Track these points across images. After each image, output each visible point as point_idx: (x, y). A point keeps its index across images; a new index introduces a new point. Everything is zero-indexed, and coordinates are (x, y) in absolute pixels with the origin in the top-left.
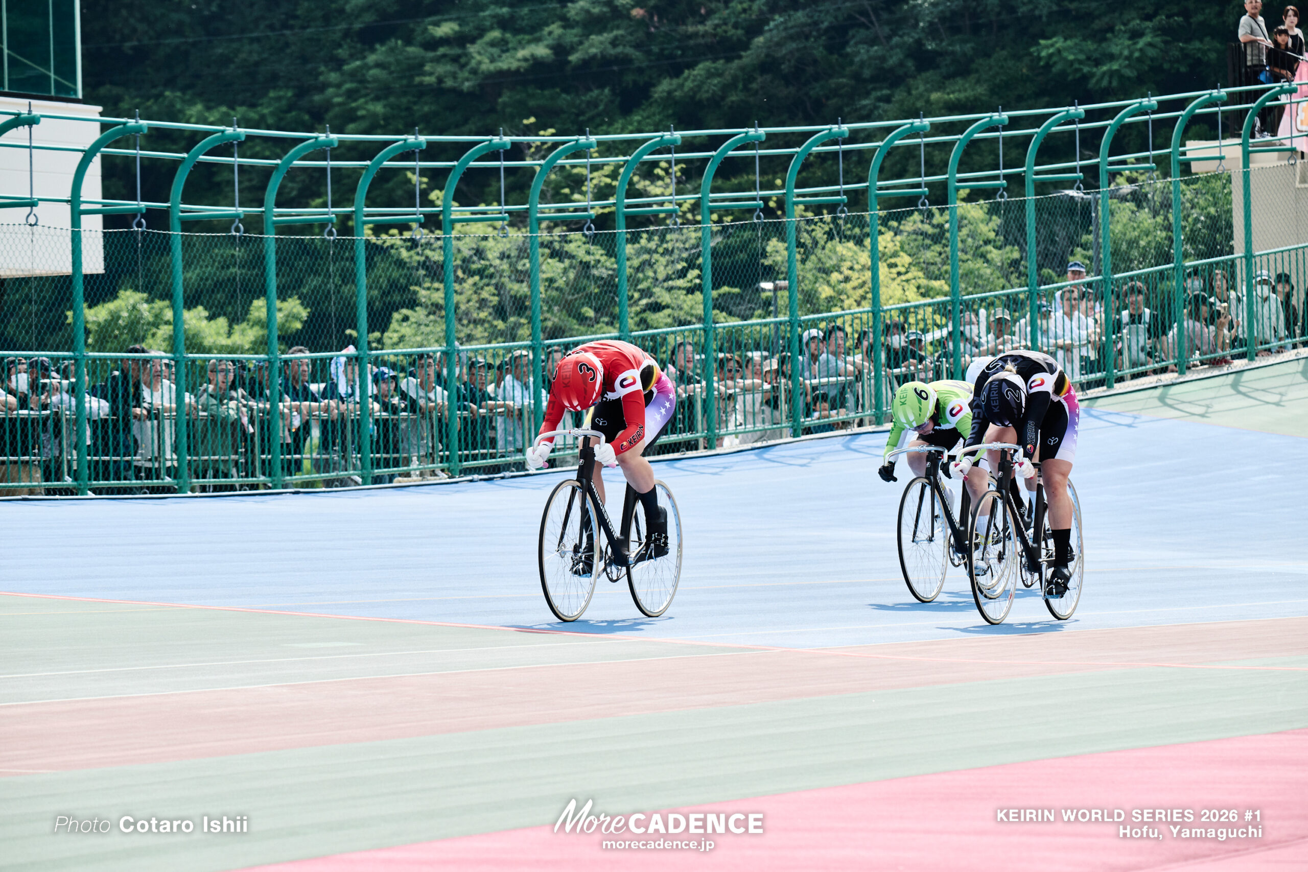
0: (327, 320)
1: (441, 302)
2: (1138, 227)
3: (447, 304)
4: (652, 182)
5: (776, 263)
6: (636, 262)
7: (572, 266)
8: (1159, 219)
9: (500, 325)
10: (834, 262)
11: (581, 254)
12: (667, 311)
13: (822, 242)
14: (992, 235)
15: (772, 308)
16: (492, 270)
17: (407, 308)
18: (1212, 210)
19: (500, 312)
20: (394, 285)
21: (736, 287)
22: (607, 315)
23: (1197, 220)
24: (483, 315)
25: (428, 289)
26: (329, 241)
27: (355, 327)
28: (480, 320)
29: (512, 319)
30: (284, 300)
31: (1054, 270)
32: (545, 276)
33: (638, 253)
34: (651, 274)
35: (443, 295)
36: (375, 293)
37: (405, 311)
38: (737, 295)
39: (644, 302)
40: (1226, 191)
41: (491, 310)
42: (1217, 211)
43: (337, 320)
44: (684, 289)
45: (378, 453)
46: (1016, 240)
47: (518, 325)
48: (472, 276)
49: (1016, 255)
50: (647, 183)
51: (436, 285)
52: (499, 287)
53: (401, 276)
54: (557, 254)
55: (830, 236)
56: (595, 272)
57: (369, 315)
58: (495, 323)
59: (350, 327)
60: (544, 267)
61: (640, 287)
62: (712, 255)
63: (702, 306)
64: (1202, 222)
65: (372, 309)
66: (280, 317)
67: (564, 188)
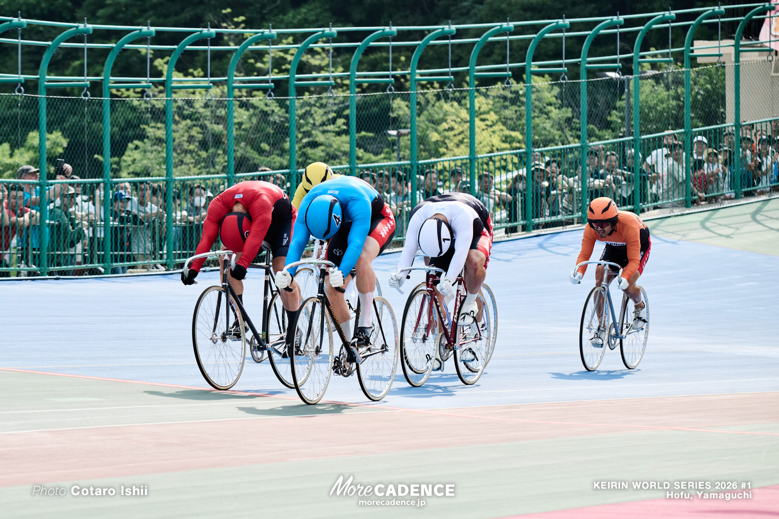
0: (82, 148)
1: (164, 137)
2: (657, 97)
3: (167, 139)
4: (313, 56)
5: (399, 116)
6: (300, 112)
7: (254, 115)
8: (672, 92)
9: (204, 154)
10: (441, 116)
11: (262, 106)
12: (322, 148)
13: (432, 102)
14: (554, 100)
15: (395, 148)
16: (198, 115)
17: (139, 140)
18: (709, 86)
19: (204, 145)
20: (129, 124)
21: (370, 132)
22: (277, 149)
23: (698, 93)
24: (192, 147)
25: (154, 127)
26: (84, 100)
27: (101, 154)
28: (190, 151)
29: (211, 150)
30: (51, 133)
31: (596, 125)
32: (236, 121)
33: (302, 106)
34: (311, 121)
35: (164, 133)
36: (116, 129)
37: (136, 142)
38: (370, 138)
39: (305, 141)
40: (719, 73)
41: (197, 144)
42: (712, 88)
43: (89, 149)
44: (333, 132)
45: (116, 251)
46: (569, 104)
47: (216, 155)
48: (185, 120)
49: (570, 115)
50: (309, 56)
51: (159, 125)
52: (203, 127)
53: (135, 117)
54: (244, 105)
55: (438, 97)
56: (271, 119)
57: (112, 145)
58: (200, 153)
59: (98, 154)
60: (235, 114)
61: (302, 130)
62: (357, 108)
63: (348, 145)
64: (702, 95)
65: (114, 141)
66: (48, 144)
67: (250, 58)
